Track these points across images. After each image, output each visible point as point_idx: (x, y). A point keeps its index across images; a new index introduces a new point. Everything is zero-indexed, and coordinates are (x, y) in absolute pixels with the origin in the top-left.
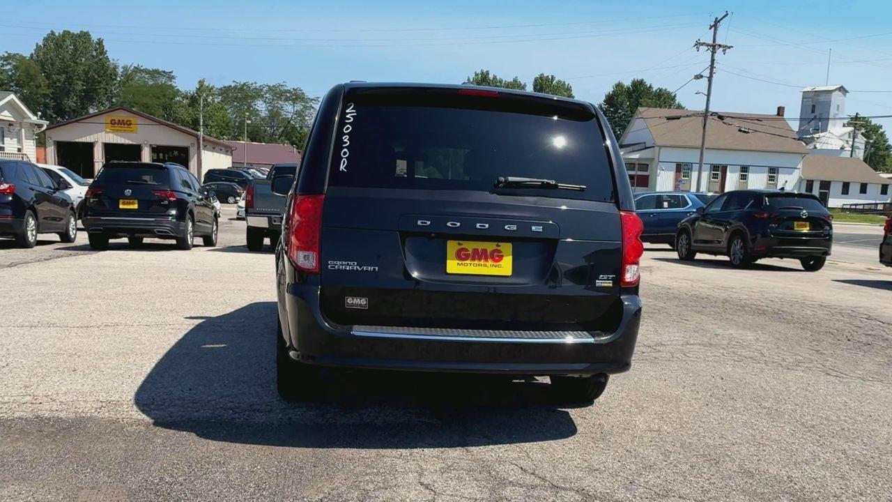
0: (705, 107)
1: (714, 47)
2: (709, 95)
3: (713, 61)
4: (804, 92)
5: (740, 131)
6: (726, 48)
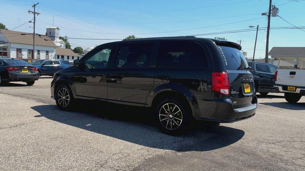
0: (33, 32)
1: (35, 13)
2: (34, 28)
3: (35, 17)
4: (47, 28)
5: (45, 40)
6: (38, 14)
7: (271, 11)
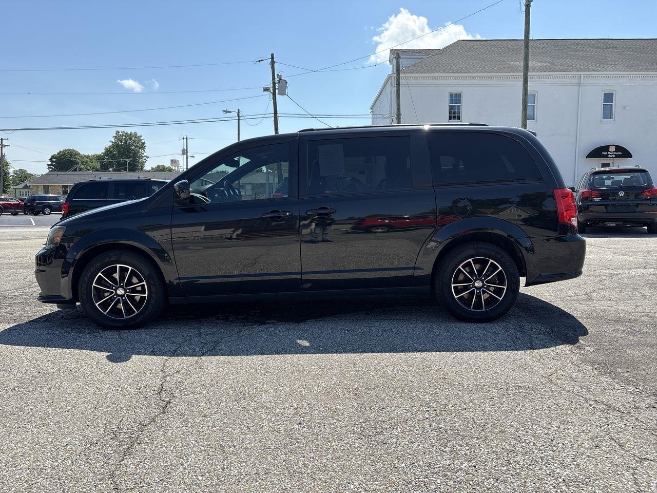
7: (275, 85)
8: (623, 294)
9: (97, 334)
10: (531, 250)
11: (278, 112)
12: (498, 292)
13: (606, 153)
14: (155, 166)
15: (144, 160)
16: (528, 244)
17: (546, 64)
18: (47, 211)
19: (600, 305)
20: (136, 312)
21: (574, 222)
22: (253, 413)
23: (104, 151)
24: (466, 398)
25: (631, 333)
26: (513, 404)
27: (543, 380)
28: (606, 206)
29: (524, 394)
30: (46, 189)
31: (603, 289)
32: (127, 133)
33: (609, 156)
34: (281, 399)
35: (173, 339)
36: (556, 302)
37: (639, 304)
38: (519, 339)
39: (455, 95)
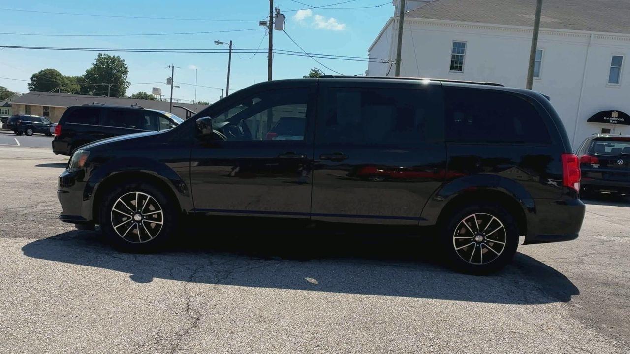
7: (272, 19)
8: (612, 260)
9: (114, 255)
10: (533, 210)
11: (273, 48)
12: (497, 247)
13: (608, 119)
14: (136, 93)
15: (126, 86)
16: (531, 205)
17: (556, 20)
18: (30, 131)
19: (591, 269)
20: (152, 238)
21: (577, 186)
22: (275, 334)
23: (85, 73)
24: (466, 338)
25: (617, 295)
26: (509, 346)
27: (535, 328)
28: (603, 173)
29: (518, 339)
30: (28, 109)
31: (593, 254)
32: (109, 56)
33: (611, 121)
34: (298, 325)
35: (187, 266)
36: (549, 263)
37: (627, 270)
38: (514, 292)
39: (459, 44)
